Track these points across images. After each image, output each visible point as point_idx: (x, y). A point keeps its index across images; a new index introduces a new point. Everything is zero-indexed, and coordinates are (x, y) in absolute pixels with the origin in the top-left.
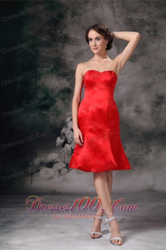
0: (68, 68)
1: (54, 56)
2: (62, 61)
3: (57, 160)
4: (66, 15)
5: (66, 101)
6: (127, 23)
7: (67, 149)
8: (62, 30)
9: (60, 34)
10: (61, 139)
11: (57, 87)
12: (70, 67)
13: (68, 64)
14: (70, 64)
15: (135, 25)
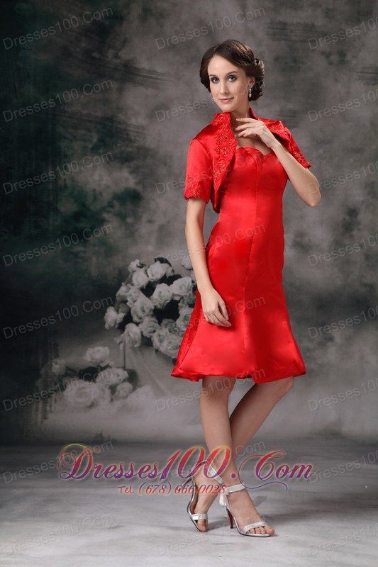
0: (134, 142)
1: (99, 113)
2: (120, 126)
3: (108, 362)
4: (129, 13)
5: (129, 220)
6: (274, 34)
7: (131, 335)
8: (120, 50)
9: (115, 61)
10: (117, 311)
11: (108, 187)
12: (138, 139)
13: (134, 132)
14: (138, 132)
15: (294, 38)
